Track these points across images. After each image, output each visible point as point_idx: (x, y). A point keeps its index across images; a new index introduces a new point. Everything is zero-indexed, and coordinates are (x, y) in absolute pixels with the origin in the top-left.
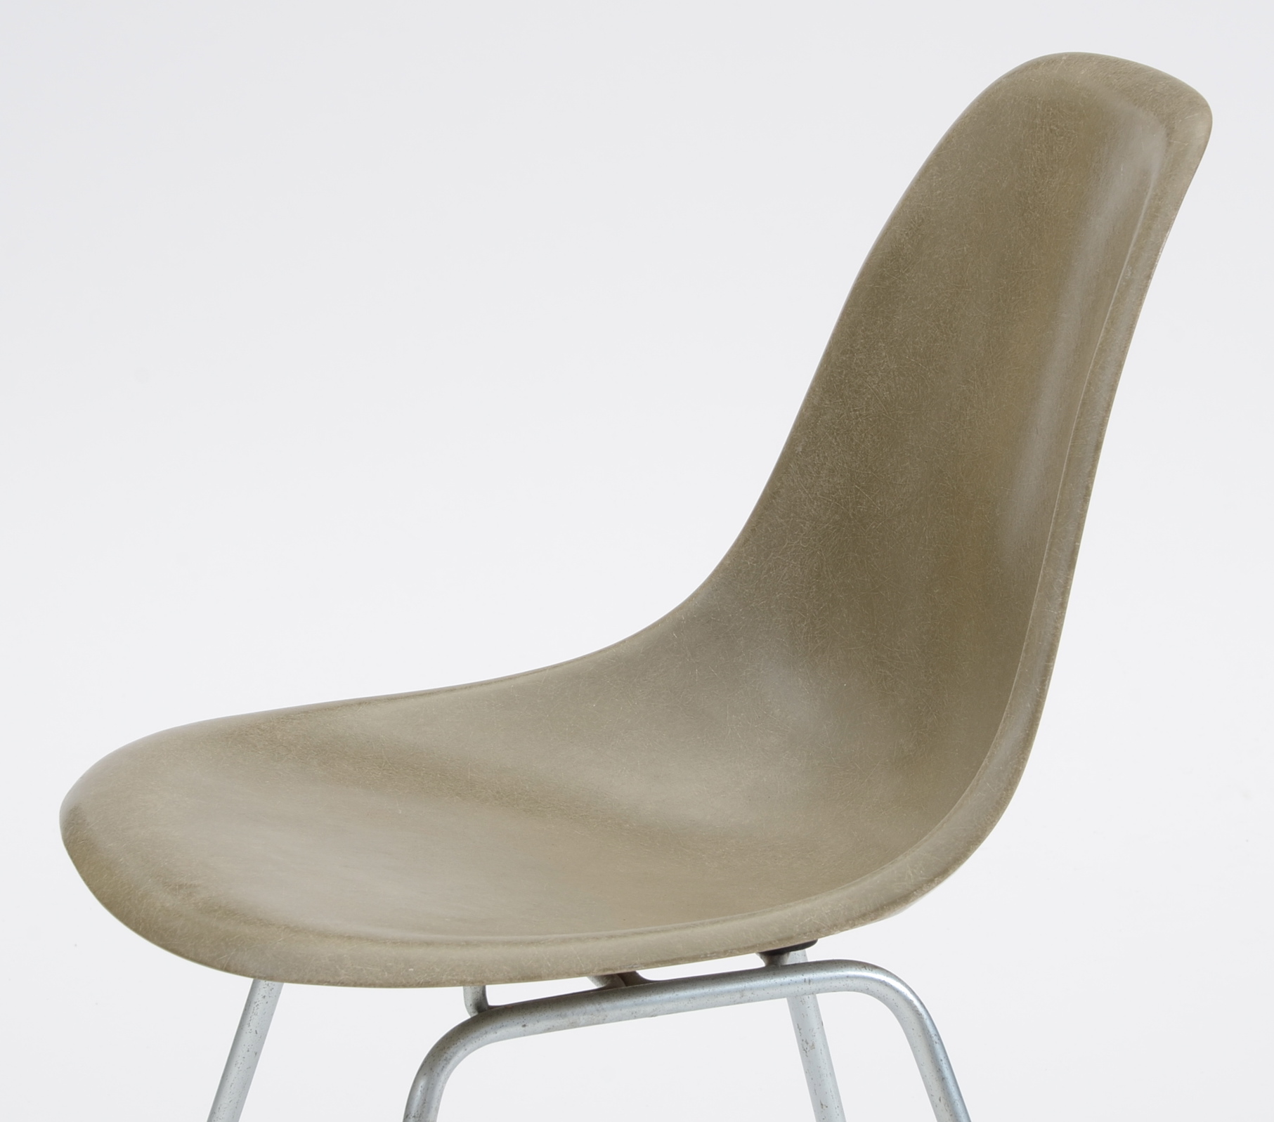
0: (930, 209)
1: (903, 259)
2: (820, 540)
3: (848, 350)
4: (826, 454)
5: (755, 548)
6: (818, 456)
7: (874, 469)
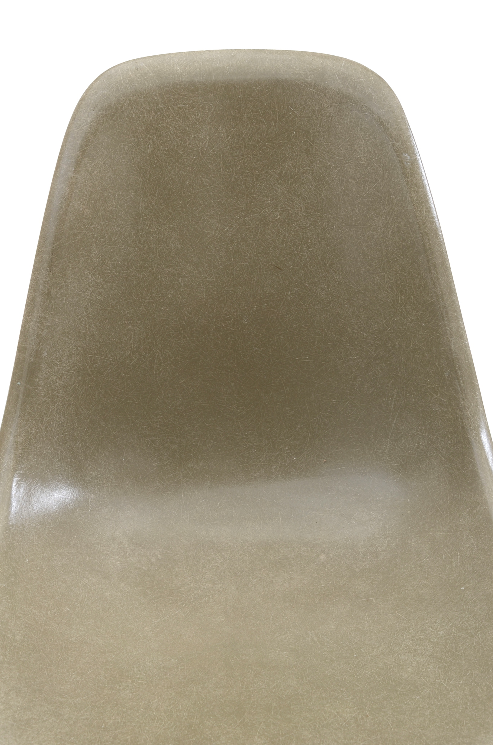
0: (94, 184)
1: (86, 219)
2: (71, 396)
3: (64, 285)
4: (64, 348)
5: (34, 422)
6: (58, 352)
7: (101, 341)
